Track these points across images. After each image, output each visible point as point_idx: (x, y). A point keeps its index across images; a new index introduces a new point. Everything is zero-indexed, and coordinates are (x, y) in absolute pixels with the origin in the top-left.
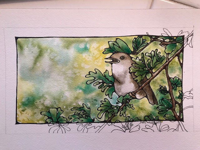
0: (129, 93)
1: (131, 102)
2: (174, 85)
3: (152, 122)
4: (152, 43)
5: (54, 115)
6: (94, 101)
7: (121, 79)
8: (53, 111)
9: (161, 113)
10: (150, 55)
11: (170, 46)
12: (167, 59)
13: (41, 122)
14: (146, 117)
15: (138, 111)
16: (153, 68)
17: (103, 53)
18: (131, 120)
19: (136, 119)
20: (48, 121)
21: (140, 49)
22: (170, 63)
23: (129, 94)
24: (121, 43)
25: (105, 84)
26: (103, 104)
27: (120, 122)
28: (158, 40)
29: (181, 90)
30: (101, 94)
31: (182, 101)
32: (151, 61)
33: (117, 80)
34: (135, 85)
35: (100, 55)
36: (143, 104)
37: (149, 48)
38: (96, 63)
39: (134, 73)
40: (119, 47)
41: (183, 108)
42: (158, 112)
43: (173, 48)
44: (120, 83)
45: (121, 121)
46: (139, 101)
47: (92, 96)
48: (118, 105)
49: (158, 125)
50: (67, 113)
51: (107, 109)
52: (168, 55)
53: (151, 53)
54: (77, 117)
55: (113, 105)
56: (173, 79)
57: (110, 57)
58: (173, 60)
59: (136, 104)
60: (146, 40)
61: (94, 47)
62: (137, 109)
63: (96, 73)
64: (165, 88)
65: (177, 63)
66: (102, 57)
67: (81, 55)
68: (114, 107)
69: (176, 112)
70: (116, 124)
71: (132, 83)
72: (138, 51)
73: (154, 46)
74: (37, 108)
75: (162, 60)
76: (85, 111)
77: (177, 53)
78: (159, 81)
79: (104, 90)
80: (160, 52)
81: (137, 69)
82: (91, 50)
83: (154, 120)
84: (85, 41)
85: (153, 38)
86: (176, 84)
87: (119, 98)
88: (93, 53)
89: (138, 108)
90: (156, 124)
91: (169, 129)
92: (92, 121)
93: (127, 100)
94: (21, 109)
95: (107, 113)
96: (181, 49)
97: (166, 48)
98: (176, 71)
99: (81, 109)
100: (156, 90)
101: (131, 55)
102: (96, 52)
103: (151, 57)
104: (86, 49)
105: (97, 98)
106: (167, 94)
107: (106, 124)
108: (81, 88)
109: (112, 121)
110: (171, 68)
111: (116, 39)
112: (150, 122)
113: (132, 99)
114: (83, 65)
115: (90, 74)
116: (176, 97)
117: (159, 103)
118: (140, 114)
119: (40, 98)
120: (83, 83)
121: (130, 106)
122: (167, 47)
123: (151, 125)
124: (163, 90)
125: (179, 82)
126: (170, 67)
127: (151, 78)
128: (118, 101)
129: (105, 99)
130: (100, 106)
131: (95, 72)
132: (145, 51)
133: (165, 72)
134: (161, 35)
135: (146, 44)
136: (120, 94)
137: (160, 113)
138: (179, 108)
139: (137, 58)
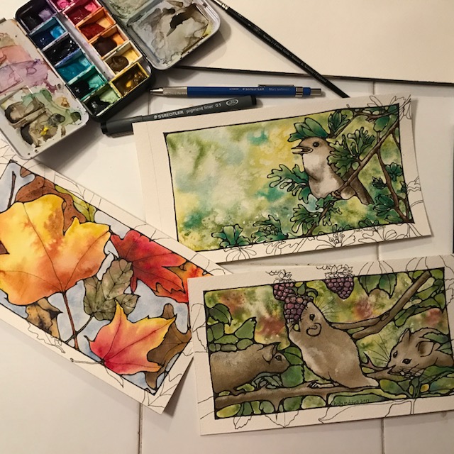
0: (331, 193)
1: (336, 205)
2: (392, 174)
3: (371, 228)
4: (355, 119)
5: (230, 236)
6: (283, 210)
7: (318, 175)
8: (228, 230)
9: (381, 214)
10: (354, 136)
11: (381, 120)
12: (378, 139)
13: (213, 248)
14: (361, 223)
15: (347, 216)
16: (360, 154)
17: (288, 141)
18: (341, 229)
19: (346, 227)
20: (223, 244)
21: (340, 129)
22: (383, 144)
23: (332, 195)
24: (312, 125)
25: (296, 185)
26: (296, 212)
27: (325, 234)
28: (363, 114)
29: (403, 180)
30: (292, 199)
31: (407, 196)
32: (356, 145)
33: (312, 177)
34: (338, 181)
35: (285, 144)
36: (353, 205)
37: (352, 127)
38: (279, 156)
39: (335, 164)
40: (310, 130)
41: (410, 204)
42: (376, 213)
43: (385, 123)
44: (317, 180)
45: (326, 232)
46: (346, 203)
47: (280, 203)
48: (318, 211)
49: (380, 231)
50: (248, 231)
51: (304, 219)
52: (378, 133)
53: (355, 134)
54: (263, 234)
55: (311, 212)
56: (390, 166)
57: (299, 146)
58: (386, 140)
59: (344, 206)
60: (347, 116)
61: (274, 134)
62: (346, 213)
63: (282, 170)
64: (380, 180)
65: (393, 143)
66: (288, 147)
67: (257, 147)
68: (314, 214)
69: (401, 210)
70: (319, 237)
71: (334, 179)
72: (337, 132)
73: (358, 122)
74: (206, 228)
75: (371, 141)
76: (272, 225)
77: (390, 130)
78: (371, 172)
79: (296, 193)
80: (367, 131)
81: (338, 158)
82: (271, 138)
83: (373, 225)
84: (261, 127)
85: (356, 112)
86: (395, 172)
87: (318, 202)
88: (275, 143)
89: (346, 211)
90: (377, 231)
91: (397, 236)
92: (285, 237)
93: (329, 203)
94: (183, 233)
95: (305, 223)
96: (395, 123)
97: (375, 124)
98: (392, 154)
99: (267, 222)
100: (368, 184)
101: (328, 140)
102: (278, 141)
103: (356, 140)
104: (264, 138)
105: (288, 205)
106: (385, 188)
107: (305, 239)
108: (263, 195)
109: (313, 235)
110: (385, 151)
111: (306, 119)
112: (368, 228)
113: (336, 201)
114: (261, 161)
115: (273, 173)
116: (398, 191)
117: (375, 202)
118: (352, 220)
119: (209, 213)
120: (264, 187)
121: (335, 211)
122: (377, 122)
123: (371, 233)
124: (377, 184)
125: (399, 169)
126: (383, 150)
127: (358, 169)
128: (318, 206)
129: (298, 205)
130: (294, 216)
131: (280, 169)
132: (346, 131)
133: (377, 158)
134: (367, 106)
135: (348, 121)
136: (319, 195)
137: (379, 215)
138: (404, 206)
139: (337, 143)
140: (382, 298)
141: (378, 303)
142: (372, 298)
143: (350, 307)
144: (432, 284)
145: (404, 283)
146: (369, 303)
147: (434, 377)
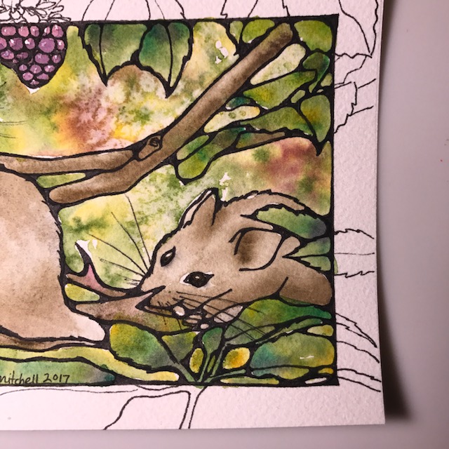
140: (144, 94)
141: (129, 107)
142: (115, 92)
143: (48, 112)
144: (296, 64)
145: (214, 55)
146: (104, 104)
147: (268, 330)
